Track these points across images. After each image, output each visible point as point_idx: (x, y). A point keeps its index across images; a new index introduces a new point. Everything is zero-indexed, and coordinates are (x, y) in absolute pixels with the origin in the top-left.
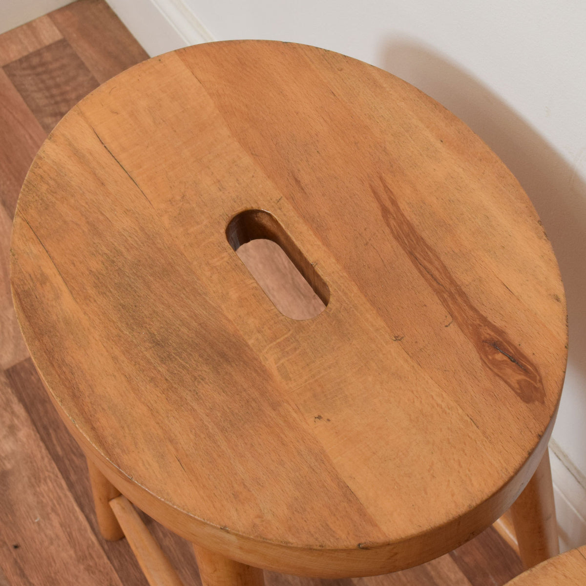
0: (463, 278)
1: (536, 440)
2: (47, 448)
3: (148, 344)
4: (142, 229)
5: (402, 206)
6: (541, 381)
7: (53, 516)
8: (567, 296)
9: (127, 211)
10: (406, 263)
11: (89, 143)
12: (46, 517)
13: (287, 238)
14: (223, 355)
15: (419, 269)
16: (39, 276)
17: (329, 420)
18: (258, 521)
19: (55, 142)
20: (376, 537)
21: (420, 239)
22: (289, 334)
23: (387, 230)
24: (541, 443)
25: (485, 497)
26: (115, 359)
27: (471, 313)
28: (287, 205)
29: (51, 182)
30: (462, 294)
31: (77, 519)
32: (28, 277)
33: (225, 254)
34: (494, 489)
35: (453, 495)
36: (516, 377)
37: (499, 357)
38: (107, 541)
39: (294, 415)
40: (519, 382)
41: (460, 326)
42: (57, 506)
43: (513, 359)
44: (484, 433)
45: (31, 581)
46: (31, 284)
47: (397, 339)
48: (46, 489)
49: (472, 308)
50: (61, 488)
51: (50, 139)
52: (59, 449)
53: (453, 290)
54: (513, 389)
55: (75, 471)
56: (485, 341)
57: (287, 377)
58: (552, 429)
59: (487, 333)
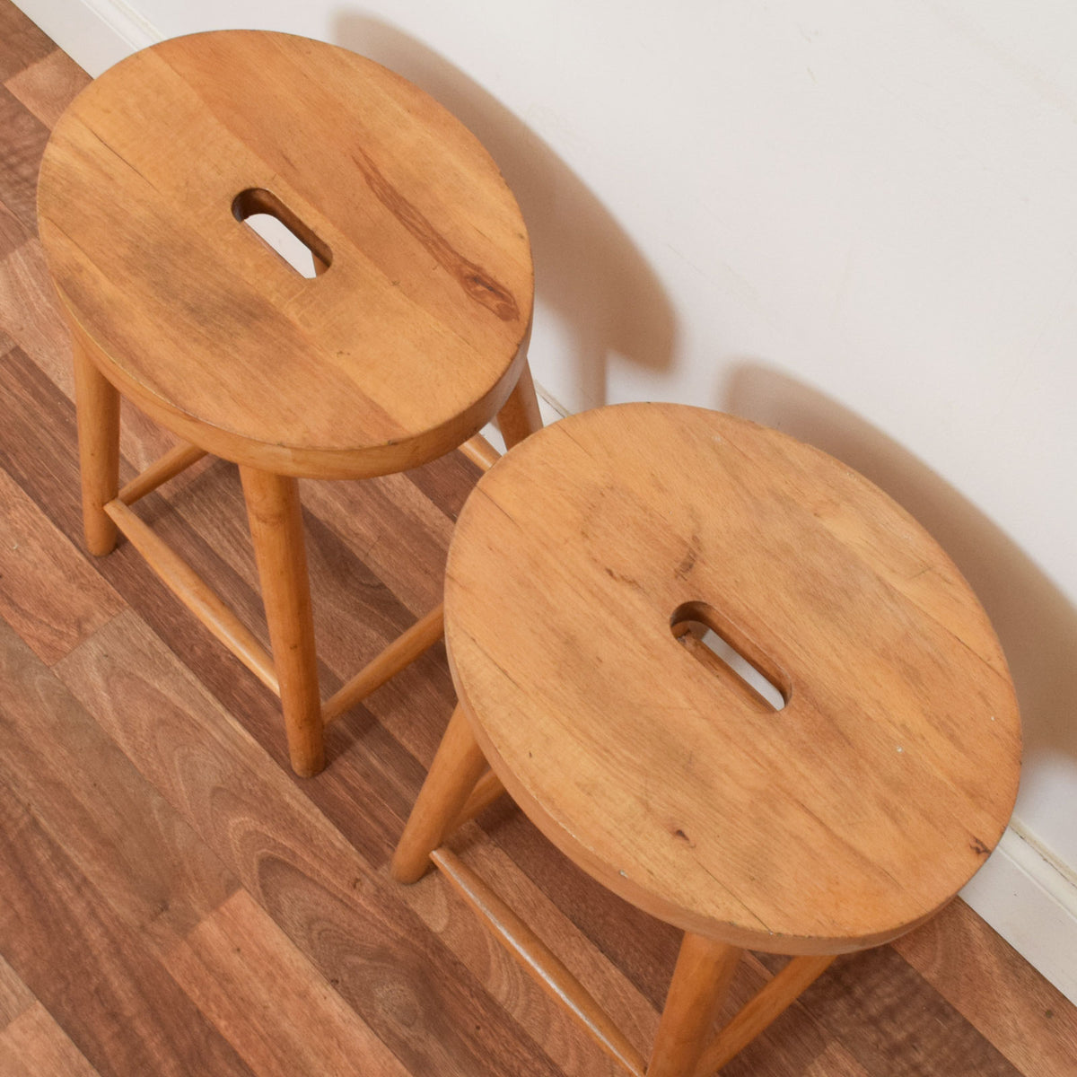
0: (443, 228)
1: (516, 348)
2: (10, 473)
3: (185, 312)
4: (157, 216)
5: (382, 173)
6: (515, 303)
7: (31, 541)
8: (529, 234)
9: (139, 201)
10: (394, 221)
11: (89, 143)
12: (24, 543)
13: (287, 210)
14: (251, 314)
15: (404, 225)
16: (74, 266)
17: (349, 354)
18: (306, 435)
19: (56, 144)
20: (401, 434)
21: (402, 199)
22: (303, 291)
23: (372, 194)
24: (520, 352)
25: (482, 395)
26: (160, 327)
27: (453, 256)
28: (282, 182)
29: (64, 182)
30: (444, 241)
31: (59, 540)
32: (65, 268)
33: (235, 230)
34: (487, 389)
35: (456, 397)
36: (495, 302)
37: (480, 288)
38: (95, 557)
39: (321, 354)
40: (498, 306)
41: (444, 267)
42: (34, 530)
43: (491, 289)
44: (475, 348)
45: (23, 607)
46: (70, 273)
47: (395, 284)
48: (18, 515)
49: (453, 252)
50: (34, 511)
51: (52, 142)
52: (22, 473)
53: (435, 238)
54: (494, 312)
55: (45, 493)
56: (467, 277)
57: (308, 325)
58: (528, 345)
59: (467, 270)
